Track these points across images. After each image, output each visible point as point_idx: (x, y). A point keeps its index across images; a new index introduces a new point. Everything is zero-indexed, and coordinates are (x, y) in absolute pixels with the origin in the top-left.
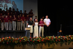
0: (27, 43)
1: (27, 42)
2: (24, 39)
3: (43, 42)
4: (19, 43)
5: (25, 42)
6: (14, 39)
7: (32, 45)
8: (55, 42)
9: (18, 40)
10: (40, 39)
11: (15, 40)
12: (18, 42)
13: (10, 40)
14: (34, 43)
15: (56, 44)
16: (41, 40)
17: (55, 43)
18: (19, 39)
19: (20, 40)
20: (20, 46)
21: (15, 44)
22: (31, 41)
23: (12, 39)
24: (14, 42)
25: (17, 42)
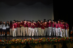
0: (46, 43)
1: (45, 43)
5: (44, 42)
6: (34, 40)
7: (50, 45)
12: (38, 42)
14: (52, 43)
16: (57, 41)
17: (70, 43)
18: (38, 40)
20: (39, 46)
22: (49, 42)
23: (32, 40)
25: (37, 42)
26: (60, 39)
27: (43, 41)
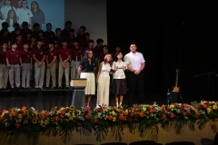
0: (76, 126)
1: (76, 123)
2: (68, 114)
3: (124, 122)
4: (51, 125)
5: (71, 122)
6: (36, 113)
7: (91, 131)
8: (161, 121)
9: (50, 116)
10: (114, 113)
11: (40, 117)
12: (50, 121)
13: (24, 117)
14: (97, 124)
15: (163, 127)
16: (118, 117)
17: (159, 125)
18: (51, 113)
19: (55, 115)
20: (55, 134)
21: (42, 129)
22: (88, 120)
23: (31, 112)
24: (38, 124)
25: (47, 122)
26: (127, 111)
27: (67, 117)
